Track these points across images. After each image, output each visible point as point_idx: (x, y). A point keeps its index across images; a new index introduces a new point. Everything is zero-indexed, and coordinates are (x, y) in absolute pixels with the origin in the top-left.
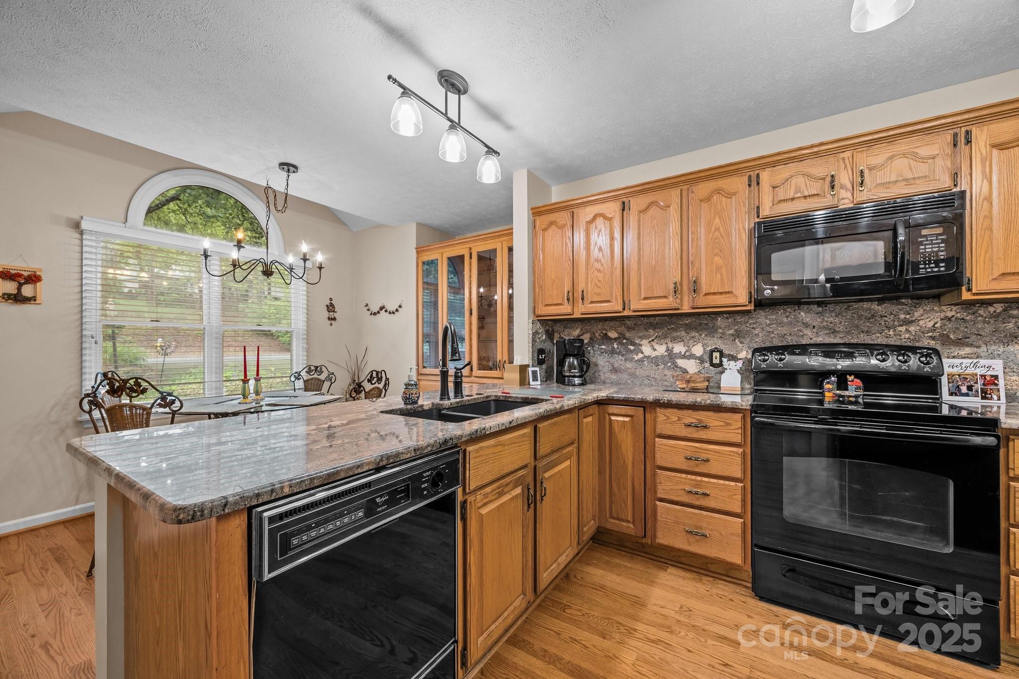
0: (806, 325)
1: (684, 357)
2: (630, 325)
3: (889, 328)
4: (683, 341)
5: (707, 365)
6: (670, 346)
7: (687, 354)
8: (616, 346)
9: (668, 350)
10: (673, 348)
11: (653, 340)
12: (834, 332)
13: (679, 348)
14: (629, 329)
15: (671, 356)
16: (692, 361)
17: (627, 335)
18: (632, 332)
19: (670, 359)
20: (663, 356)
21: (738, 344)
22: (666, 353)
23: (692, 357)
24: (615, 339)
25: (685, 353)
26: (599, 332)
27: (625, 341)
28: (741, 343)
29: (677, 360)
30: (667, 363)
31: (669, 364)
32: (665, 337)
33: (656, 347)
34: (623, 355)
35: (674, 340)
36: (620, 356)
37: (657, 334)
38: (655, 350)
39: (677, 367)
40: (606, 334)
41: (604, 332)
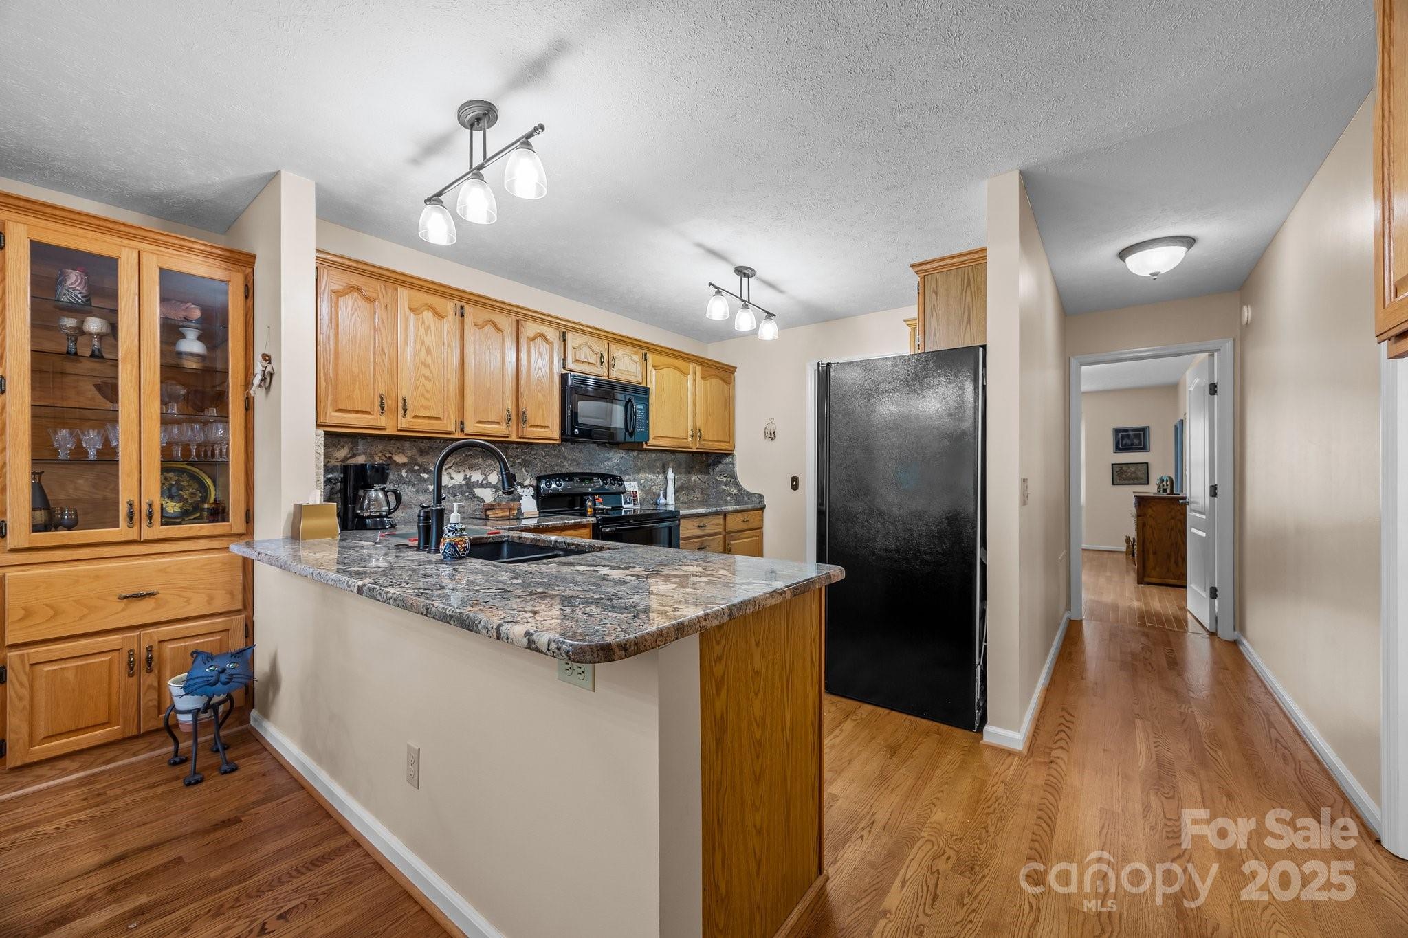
0: (565, 458)
1: (481, 486)
2: (423, 448)
3: (601, 462)
4: (480, 468)
5: (501, 493)
6: (468, 473)
7: (484, 482)
8: (404, 474)
9: (466, 478)
10: (470, 476)
11: (450, 467)
12: (578, 464)
13: (477, 477)
14: (422, 452)
15: (469, 485)
16: (489, 490)
17: (420, 460)
18: (426, 457)
19: (468, 488)
20: (460, 486)
21: (524, 471)
22: (464, 482)
23: (488, 485)
24: (404, 464)
25: (482, 482)
26: (380, 454)
27: (416, 468)
28: (527, 471)
29: (475, 490)
30: (466, 493)
31: (467, 494)
32: (463, 465)
33: (454, 475)
34: (414, 485)
35: (472, 467)
36: (410, 487)
37: (454, 461)
38: (452, 478)
39: (474, 496)
40: (390, 457)
41: (388, 455)
